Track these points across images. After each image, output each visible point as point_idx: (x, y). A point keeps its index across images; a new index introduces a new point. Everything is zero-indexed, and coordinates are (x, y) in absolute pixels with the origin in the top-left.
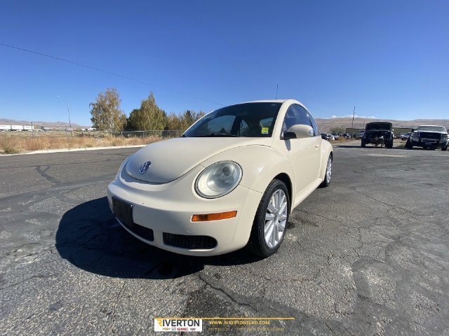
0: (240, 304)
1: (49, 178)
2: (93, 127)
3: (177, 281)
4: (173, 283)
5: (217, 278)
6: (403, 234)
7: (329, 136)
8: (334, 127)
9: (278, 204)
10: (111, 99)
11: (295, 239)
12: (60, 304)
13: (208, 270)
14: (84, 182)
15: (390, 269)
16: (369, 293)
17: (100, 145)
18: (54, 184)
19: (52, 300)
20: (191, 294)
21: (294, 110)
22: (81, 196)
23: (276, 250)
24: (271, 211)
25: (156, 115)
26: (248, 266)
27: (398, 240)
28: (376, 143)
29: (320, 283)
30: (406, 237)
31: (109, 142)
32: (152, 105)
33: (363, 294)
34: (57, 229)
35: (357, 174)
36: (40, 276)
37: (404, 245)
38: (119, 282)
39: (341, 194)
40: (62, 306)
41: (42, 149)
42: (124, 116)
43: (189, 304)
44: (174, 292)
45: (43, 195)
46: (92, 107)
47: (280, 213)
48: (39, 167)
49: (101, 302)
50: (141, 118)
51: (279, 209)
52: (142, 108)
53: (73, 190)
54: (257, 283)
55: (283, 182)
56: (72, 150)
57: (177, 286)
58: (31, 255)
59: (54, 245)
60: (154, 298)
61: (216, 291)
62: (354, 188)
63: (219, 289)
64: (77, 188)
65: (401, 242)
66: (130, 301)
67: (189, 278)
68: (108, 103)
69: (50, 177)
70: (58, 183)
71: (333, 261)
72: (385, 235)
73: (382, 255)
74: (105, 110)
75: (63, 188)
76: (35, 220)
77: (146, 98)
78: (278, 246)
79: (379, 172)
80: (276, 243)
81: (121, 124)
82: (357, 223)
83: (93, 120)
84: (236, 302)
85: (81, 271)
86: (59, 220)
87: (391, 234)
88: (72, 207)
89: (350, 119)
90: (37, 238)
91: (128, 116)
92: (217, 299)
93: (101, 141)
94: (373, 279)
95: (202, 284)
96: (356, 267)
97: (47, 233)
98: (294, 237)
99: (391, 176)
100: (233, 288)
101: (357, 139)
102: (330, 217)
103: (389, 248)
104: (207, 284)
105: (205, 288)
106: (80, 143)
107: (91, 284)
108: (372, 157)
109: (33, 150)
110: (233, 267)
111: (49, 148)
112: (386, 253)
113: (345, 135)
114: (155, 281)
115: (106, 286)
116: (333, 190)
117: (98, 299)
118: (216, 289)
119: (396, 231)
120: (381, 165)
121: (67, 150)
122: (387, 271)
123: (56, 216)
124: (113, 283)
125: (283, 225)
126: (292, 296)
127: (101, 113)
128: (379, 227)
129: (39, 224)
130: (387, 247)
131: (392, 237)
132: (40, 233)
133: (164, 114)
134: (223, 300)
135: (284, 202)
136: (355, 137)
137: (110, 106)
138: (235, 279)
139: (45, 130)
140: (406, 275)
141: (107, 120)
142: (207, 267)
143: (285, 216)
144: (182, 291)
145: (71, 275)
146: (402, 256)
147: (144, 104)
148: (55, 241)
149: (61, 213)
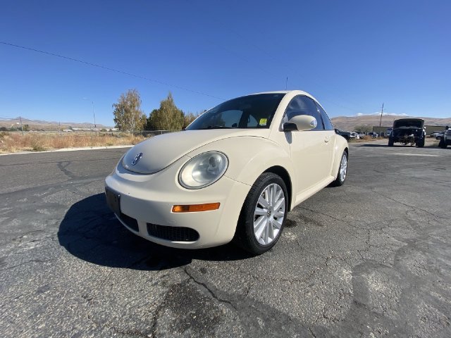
0: (221, 301)
1: (67, 173)
2: (115, 127)
3: (161, 273)
4: (157, 275)
5: (202, 272)
6: (420, 238)
7: (353, 134)
8: (359, 125)
9: (272, 198)
10: (132, 100)
11: (293, 237)
12: (47, 287)
13: (196, 264)
14: (97, 177)
15: (398, 275)
16: (368, 300)
17: (120, 144)
18: (70, 178)
19: (41, 283)
20: (173, 286)
21: (300, 102)
22: (92, 190)
23: (269, 248)
24: (264, 206)
25: (175, 116)
26: (238, 262)
27: (412, 244)
28: (406, 141)
29: (313, 285)
30: (423, 241)
31: (128, 141)
32: (170, 105)
33: (360, 300)
34: (63, 218)
35: (378, 174)
36: (37, 261)
37: (418, 250)
38: (106, 270)
39: (355, 194)
40: (49, 289)
41: (67, 147)
42: (144, 116)
43: (168, 296)
44: (156, 284)
45: (57, 187)
46: (115, 108)
47: (275, 209)
48: (61, 163)
49: (85, 288)
50: (160, 118)
51: (274, 204)
52: (162, 108)
53: (85, 184)
54: (243, 281)
55: (279, 176)
56: (94, 148)
57: (161, 277)
58: (34, 241)
59: (56, 233)
60: (136, 288)
61: (198, 286)
62: (371, 188)
63: (202, 284)
64: (90, 183)
65: (415, 246)
66: (111, 289)
67: (174, 270)
68: (129, 103)
69: (69, 172)
70: (74, 178)
71: (332, 263)
72: (399, 239)
73: (391, 260)
74: (127, 111)
75: (77, 182)
76: (46, 210)
77: (165, 99)
78: (273, 244)
79: (403, 171)
80: (270, 240)
81: (141, 124)
82: (368, 225)
83: (115, 120)
84: (216, 298)
85: (75, 258)
86: (66, 211)
87: (405, 237)
88: (81, 199)
89: (377, 117)
90: (43, 226)
91: (148, 117)
92: (198, 293)
93: (122, 140)
94: (375, 284)
95: (186, 277)
96: (357, 270)
97: (54, 222)
98: (293, 236)
99: (417, 176)
100: (216, 284)
101: (385, 138)
102: (338, 217)
103: (401, 252)
104: (191, 278)
105: (188, 282)
106: (102, 141)
107: (80, 271)
108: (398, 156)
109: (59, 148)
110: (221, 262)
111: (74, 146)
112: (396, 257)
113: (371, 134)
114: (140, 272)
115: (94, 274)
116: (347, 189)
117: (82, 285)
118: (199, 283)
119: (411, 234)
120: (407, 164)
121: (89, 148)
122: (393, 277)
123: (65, 207)
124: (100, 271)
125: (280, 222)
126: (278, 297)
127: (123, 114)
128: (393, 229)
129: (49, 213)
130: (399, 251)
131: (407, 241)
132: (47, 222)
133: (182, 114)
134: (203, 295)
135: (281, 197)
136: (382, 136)
137: (131, 106)
138: (221, 275)
139: (74, 131)
140: (416, 282)
141: (129, 120)
142: (194, 261)
143: (282, 213)
144: (164, 284)
145: (65, 262)
146: (415, 262)
147: (163, 104)
148: (58, 230)
149: (70, 204)
